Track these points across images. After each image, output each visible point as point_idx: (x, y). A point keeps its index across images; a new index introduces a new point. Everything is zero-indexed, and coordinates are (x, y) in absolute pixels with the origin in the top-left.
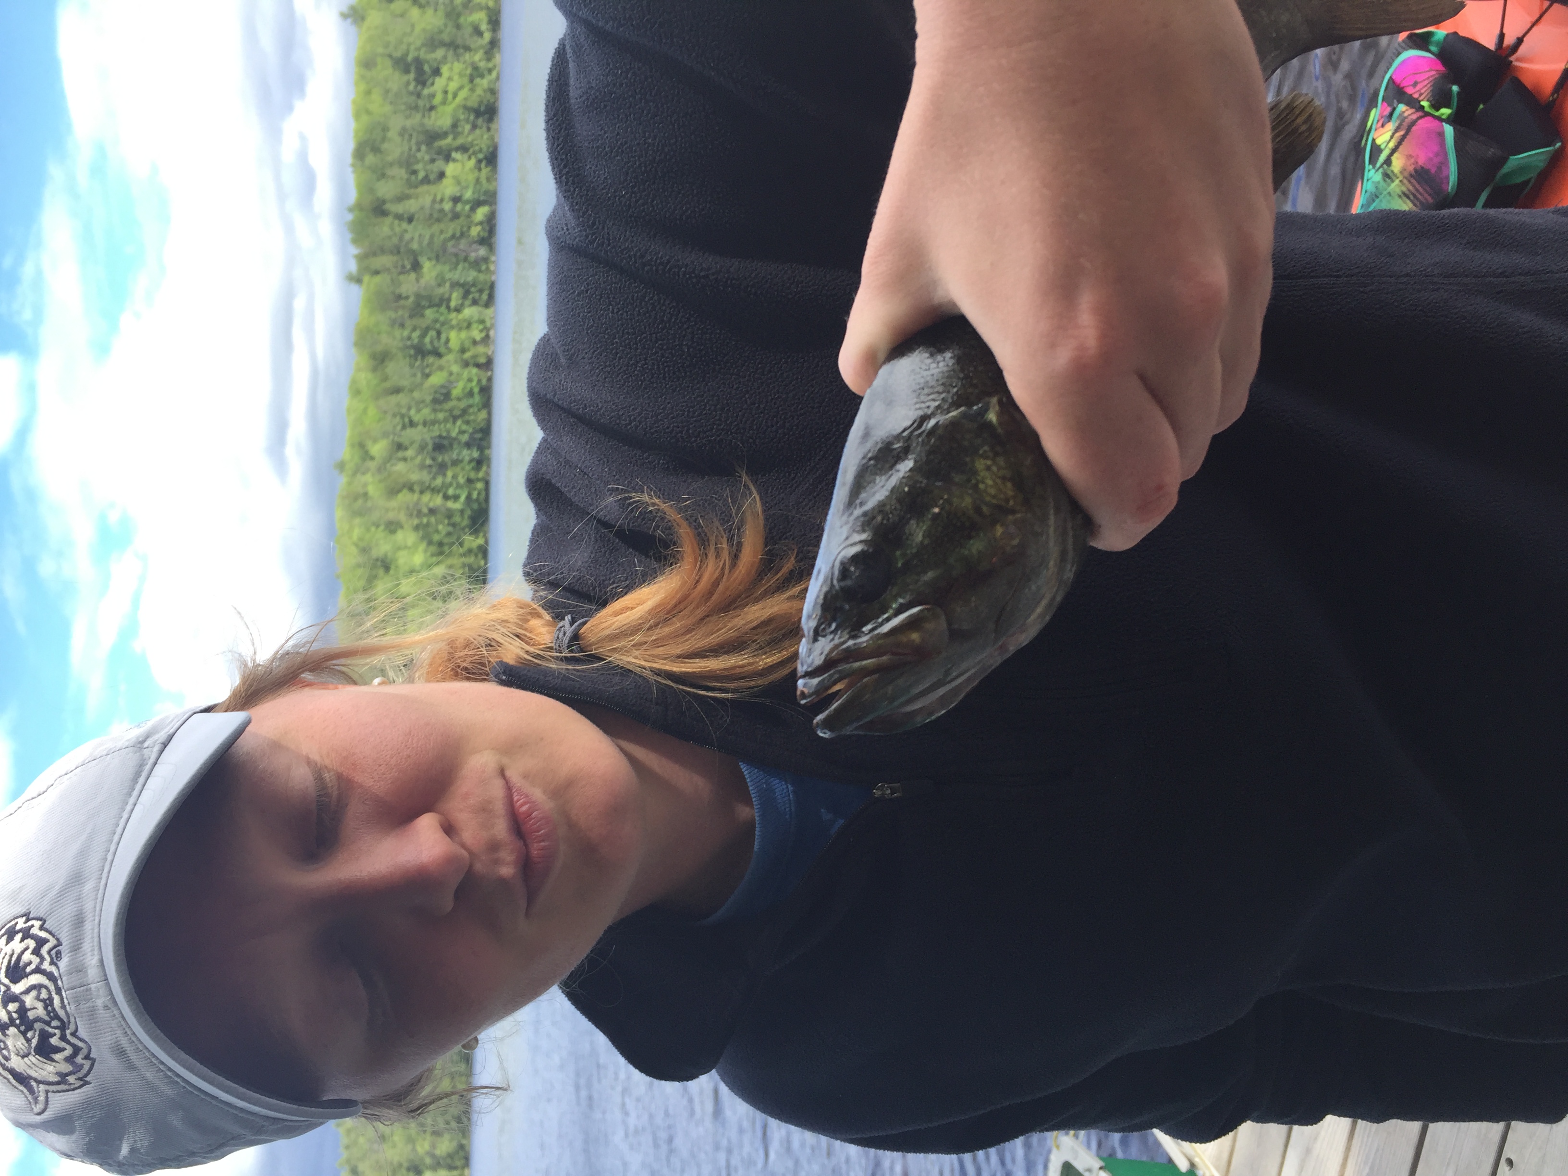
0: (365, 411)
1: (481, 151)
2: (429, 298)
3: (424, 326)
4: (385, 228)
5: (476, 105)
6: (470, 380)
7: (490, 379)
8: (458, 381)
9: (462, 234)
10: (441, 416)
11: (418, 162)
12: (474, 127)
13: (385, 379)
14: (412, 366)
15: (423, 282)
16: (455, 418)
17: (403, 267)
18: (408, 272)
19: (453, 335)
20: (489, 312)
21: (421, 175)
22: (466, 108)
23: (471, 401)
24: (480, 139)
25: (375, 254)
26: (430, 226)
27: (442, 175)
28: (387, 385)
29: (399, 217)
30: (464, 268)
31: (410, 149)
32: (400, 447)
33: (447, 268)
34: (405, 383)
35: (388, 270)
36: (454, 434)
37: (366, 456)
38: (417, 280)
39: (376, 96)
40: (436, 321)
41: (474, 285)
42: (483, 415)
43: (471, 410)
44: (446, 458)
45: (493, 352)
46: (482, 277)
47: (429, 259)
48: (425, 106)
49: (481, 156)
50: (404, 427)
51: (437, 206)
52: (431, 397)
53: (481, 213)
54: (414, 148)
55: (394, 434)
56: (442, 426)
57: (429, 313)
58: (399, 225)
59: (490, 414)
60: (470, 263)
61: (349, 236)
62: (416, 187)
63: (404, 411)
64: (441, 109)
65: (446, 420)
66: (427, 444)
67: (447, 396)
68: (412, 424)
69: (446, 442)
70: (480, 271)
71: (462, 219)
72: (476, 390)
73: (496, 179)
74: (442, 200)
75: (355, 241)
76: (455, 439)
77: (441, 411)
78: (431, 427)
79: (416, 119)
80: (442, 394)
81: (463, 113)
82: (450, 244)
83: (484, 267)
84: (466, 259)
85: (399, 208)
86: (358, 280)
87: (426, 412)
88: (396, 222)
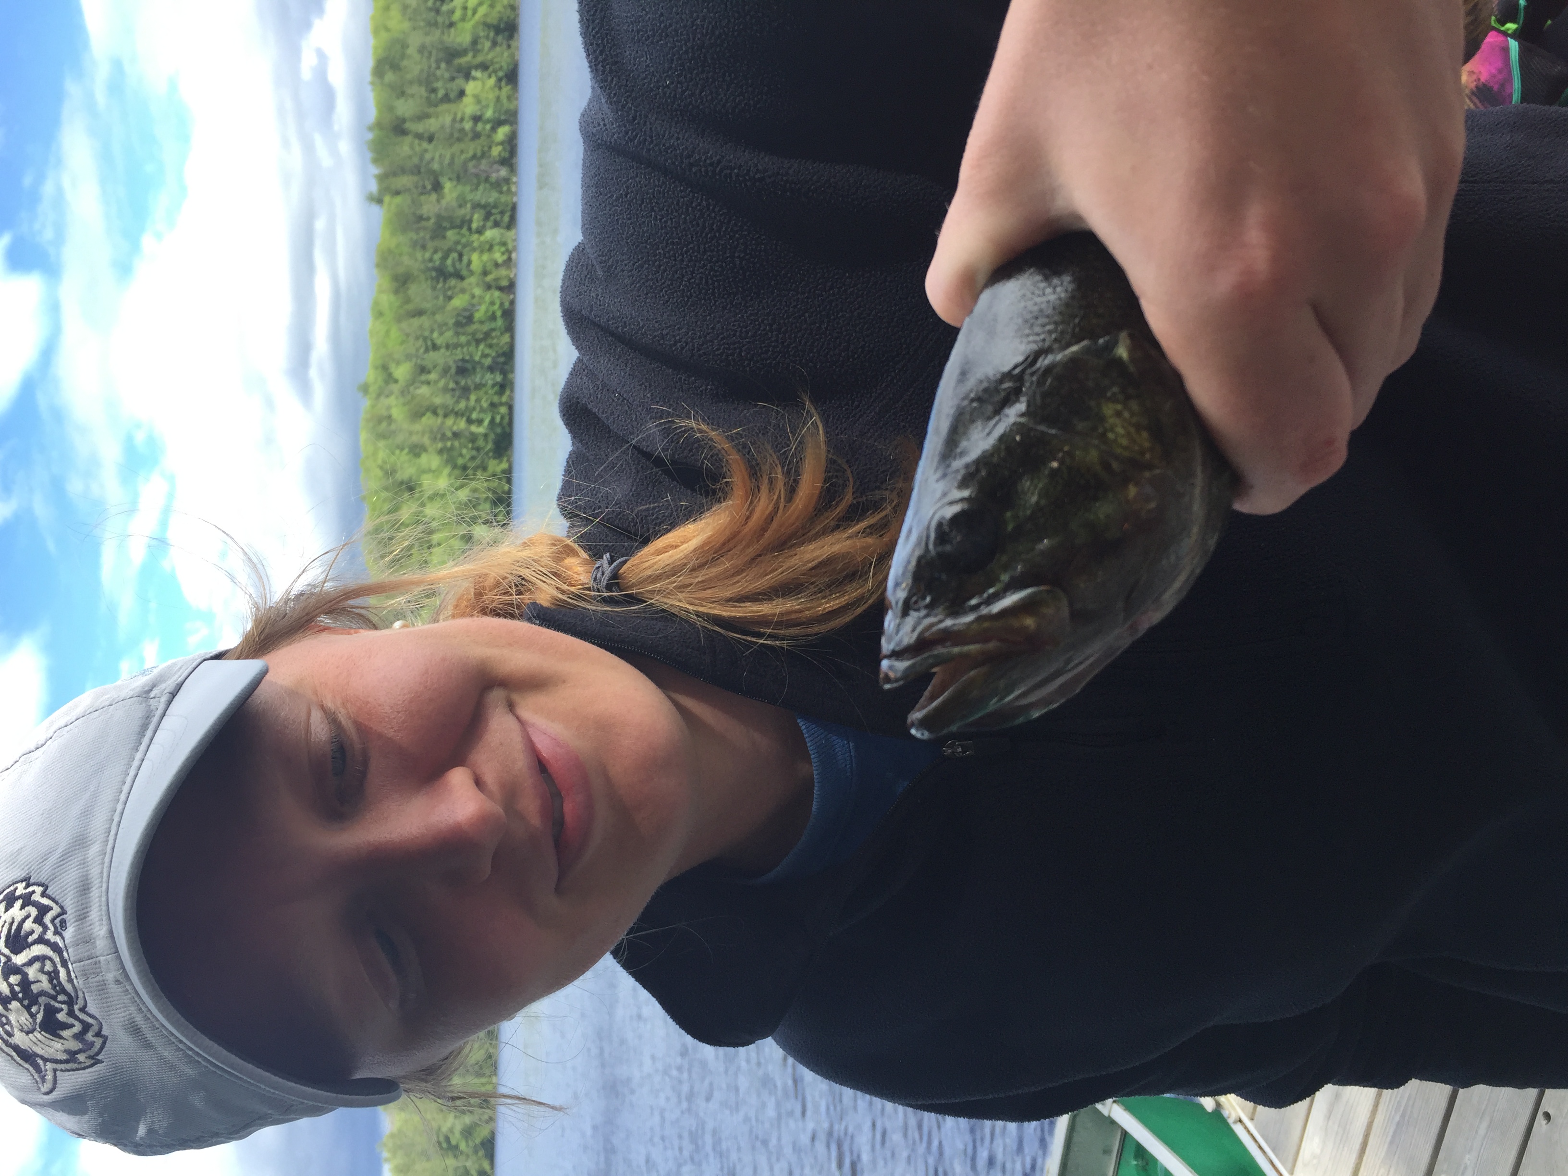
0: (388, 332)
1: (501, 68)
2: (451, 219)
3: (446, 248)
4: (405, 148)
5: (495, 22)
6: (492, 303)
7: (512, 303)
8: (480, 304)
9: (483, 155)
10: (463, 339)
11: (437, 80)
12: (495, 44)
13: (408, 301)
14: (434, 288)
15: (444, 202)
16: (478, 342)
17: (424, 187)
18: (429, 193)
19: (475, 257)
20: (511, 234)
21: (441, 93)
22: (487, 25)
23: (493, 325)
24: (500, 57)
25: (395, 174)
26: (451, 145)
27: (462, 93)
28: (410, 307)
29: (419, 136)
30: (485, 189)
31: (430, 67)
32: (423, 370)
33: (468, 188)
34: (427, 305)
35: (409, 190)
36: (477, 358)
37: (390, 378)
38: (438, 201)
39: (395, 12)
40: (457, 243)
41: (495, 207)
42: (506, 338)
43: (494, 334)
44: (469, 382)
45: (515, 275)
46: (503, 199)
47: (450, 179)
48: (444, 23)
49: (501, 74)
50: (427, 350)
51: (457, 126)
52: (453, 321)
53: (502, 132)
54: (434, 65)
55: (417, 357)
56: (465, 349)
57: (451, 234)
58: (420, 145)
59: (512, 337)
60: (491, 184)
61: (369, 155)
62: (436, 106)
63: (426, 334)
64: (460, 25)
65: (468, 343)
66: (450, 368)
67: (470, 319)
68: (435, 347)
69: (469, 366)
70: (501, 192)
71: (483, 138)
72: (499, 313)
73: (517, 99)
74: (462, 120)
75: (376, 161)
76: (479, 363)
77: (464, 334)
78: (454, 351)
79: (436, 35)
80: (465, 317)
81: (483, 30)
82: (471, 165)
83: (505, 188)
84: (487, 180)
85: (420, 127)
86: (379, 201)
87: (449, 334)
88: (417, 141)
